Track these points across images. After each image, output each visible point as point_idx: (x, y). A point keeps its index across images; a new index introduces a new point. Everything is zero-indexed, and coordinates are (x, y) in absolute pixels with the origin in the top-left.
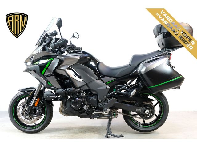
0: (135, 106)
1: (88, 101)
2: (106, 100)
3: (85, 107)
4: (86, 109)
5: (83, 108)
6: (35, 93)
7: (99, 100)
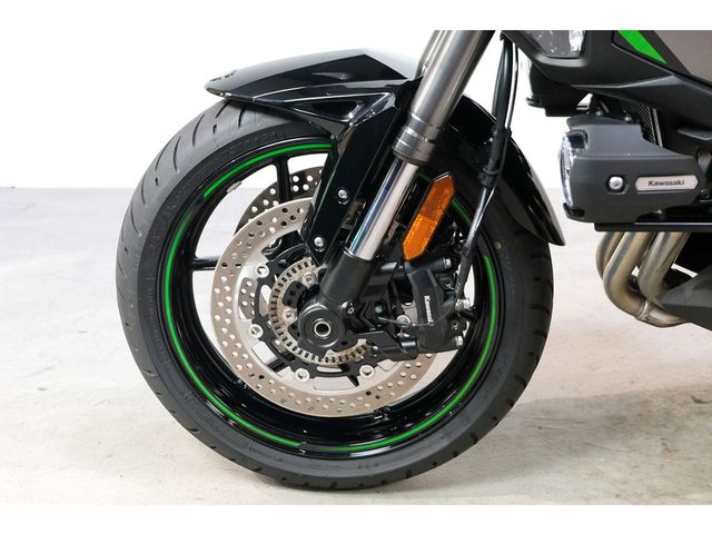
6: (409, 131)
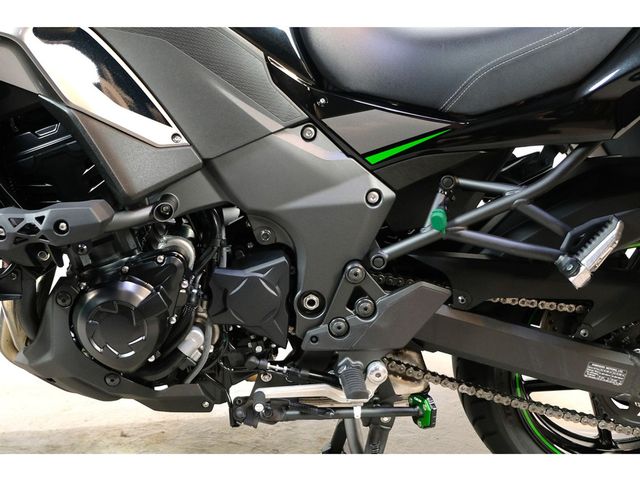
0: (582, 340)
1: (217, 295)
2: (359, 293)
3: (195, 344)
4: (196, 356)
5: (178, 352)
7: (304, 295)
